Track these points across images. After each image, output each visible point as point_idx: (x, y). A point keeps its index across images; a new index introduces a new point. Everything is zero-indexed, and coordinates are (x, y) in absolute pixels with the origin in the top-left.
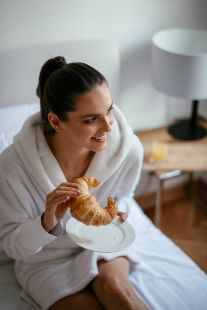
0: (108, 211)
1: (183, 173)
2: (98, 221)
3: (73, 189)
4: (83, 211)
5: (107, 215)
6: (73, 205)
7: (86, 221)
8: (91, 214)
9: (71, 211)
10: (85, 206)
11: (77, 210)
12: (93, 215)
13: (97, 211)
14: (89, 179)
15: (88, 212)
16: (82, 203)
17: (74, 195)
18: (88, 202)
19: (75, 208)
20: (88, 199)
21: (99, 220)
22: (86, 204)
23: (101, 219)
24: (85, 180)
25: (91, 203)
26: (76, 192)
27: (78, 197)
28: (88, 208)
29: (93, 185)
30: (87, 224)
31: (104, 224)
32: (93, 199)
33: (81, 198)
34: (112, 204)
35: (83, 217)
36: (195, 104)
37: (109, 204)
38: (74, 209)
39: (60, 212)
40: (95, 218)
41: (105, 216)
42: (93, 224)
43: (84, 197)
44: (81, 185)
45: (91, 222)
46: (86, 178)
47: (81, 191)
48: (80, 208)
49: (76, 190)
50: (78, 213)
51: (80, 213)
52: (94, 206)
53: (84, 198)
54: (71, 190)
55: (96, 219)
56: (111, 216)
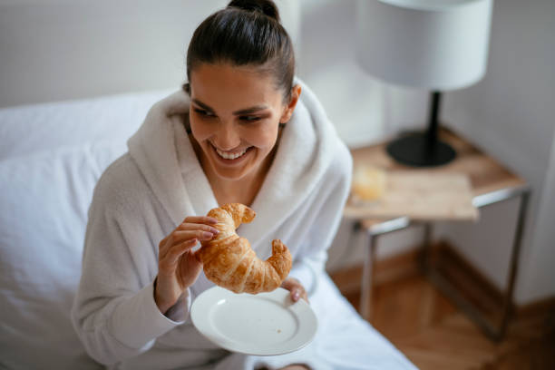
0: (273, 265)
1: (413, 223)
2: (254, 284)
3: (206, 227)
4: (226, 266)
5: (271, 272)
6: (207, 255)
7: (233, 285)
8: (241, 270)
9: (206, 268)
10: (229, 256)
11: (215, 264)
12: (244, 273)
13: (251, 265)
14: (234, 208)
15: (234, 267)
16: (222, 250)
17: (208, 237)
18: (234, 249)
19: (210, 262)
20: (234, 243)
21: (257, 282)
22: (231, 252)
23: (260, 280)
24: (228, 210)
25: (240, 250)
26: (212, 231)
27: (215, 241)
28: (235, 260)
29: (243, 219)
30: (235, 291)
31: (266, 290)
32: (245, 244)
33: (222, 242)
34: (279, 251)
35: (225, 277)
36: (436, 98)
37: (274, 253)
38: (209, 264)
39: (185, 273)
40: (248, 279)
41: (268, 273)
42: (245, 290)
43: (226, 240)
44: (222, 220)
45: (243, 286)
46: (230, 207)
47: (221, 231)
48: (219, 261)
49: (211, 228)
50: (216, 270)
51: (219, 270)
52: (245, 256)
53: (226, 243)
54: (201, 229)
55: (251, 281)
56: (279, 272)
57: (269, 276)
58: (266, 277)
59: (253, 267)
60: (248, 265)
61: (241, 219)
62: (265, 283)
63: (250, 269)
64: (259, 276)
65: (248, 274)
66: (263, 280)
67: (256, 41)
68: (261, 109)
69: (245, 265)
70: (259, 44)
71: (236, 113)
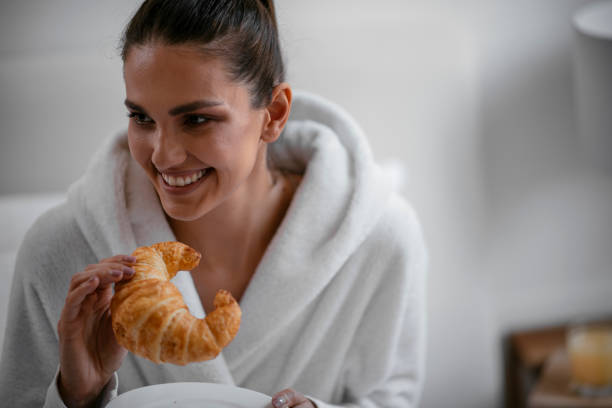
4: (132, 313)
7: (145, 345)
8: (154, 321)
10: (138, 301)
12: (159, 326)
13: (170, 317)
15: (145, 317)
18: (146, 291)
20: (151, 285)
22: (141, 296)
23: (182, 339)
24: (157, 249)
27: (127, 284)
28: (145, 305)
29: (182, 262)
31: (192, 353)
33: (133, 285)
35: (133, 331)
40: (165, 335)
41: (195, 330)
43: (140, 282)
45: (158, 346)
48: (124, 307)
52: (164, 303)
54: (109, 267)
55: (169, 338)
57: (197, 335)
58: (192, 336)
59: (174, 320)
60: (165, 314)
61: (176, 263)
62: (191, 345)
63: (168, 321)
64: (181, 333)
65: (164, 329)
66: (187, 340)
67: (201, 12)
68: (209, 105)
69: (161, 314)
70: (206, 15)
71: (175, 112)
